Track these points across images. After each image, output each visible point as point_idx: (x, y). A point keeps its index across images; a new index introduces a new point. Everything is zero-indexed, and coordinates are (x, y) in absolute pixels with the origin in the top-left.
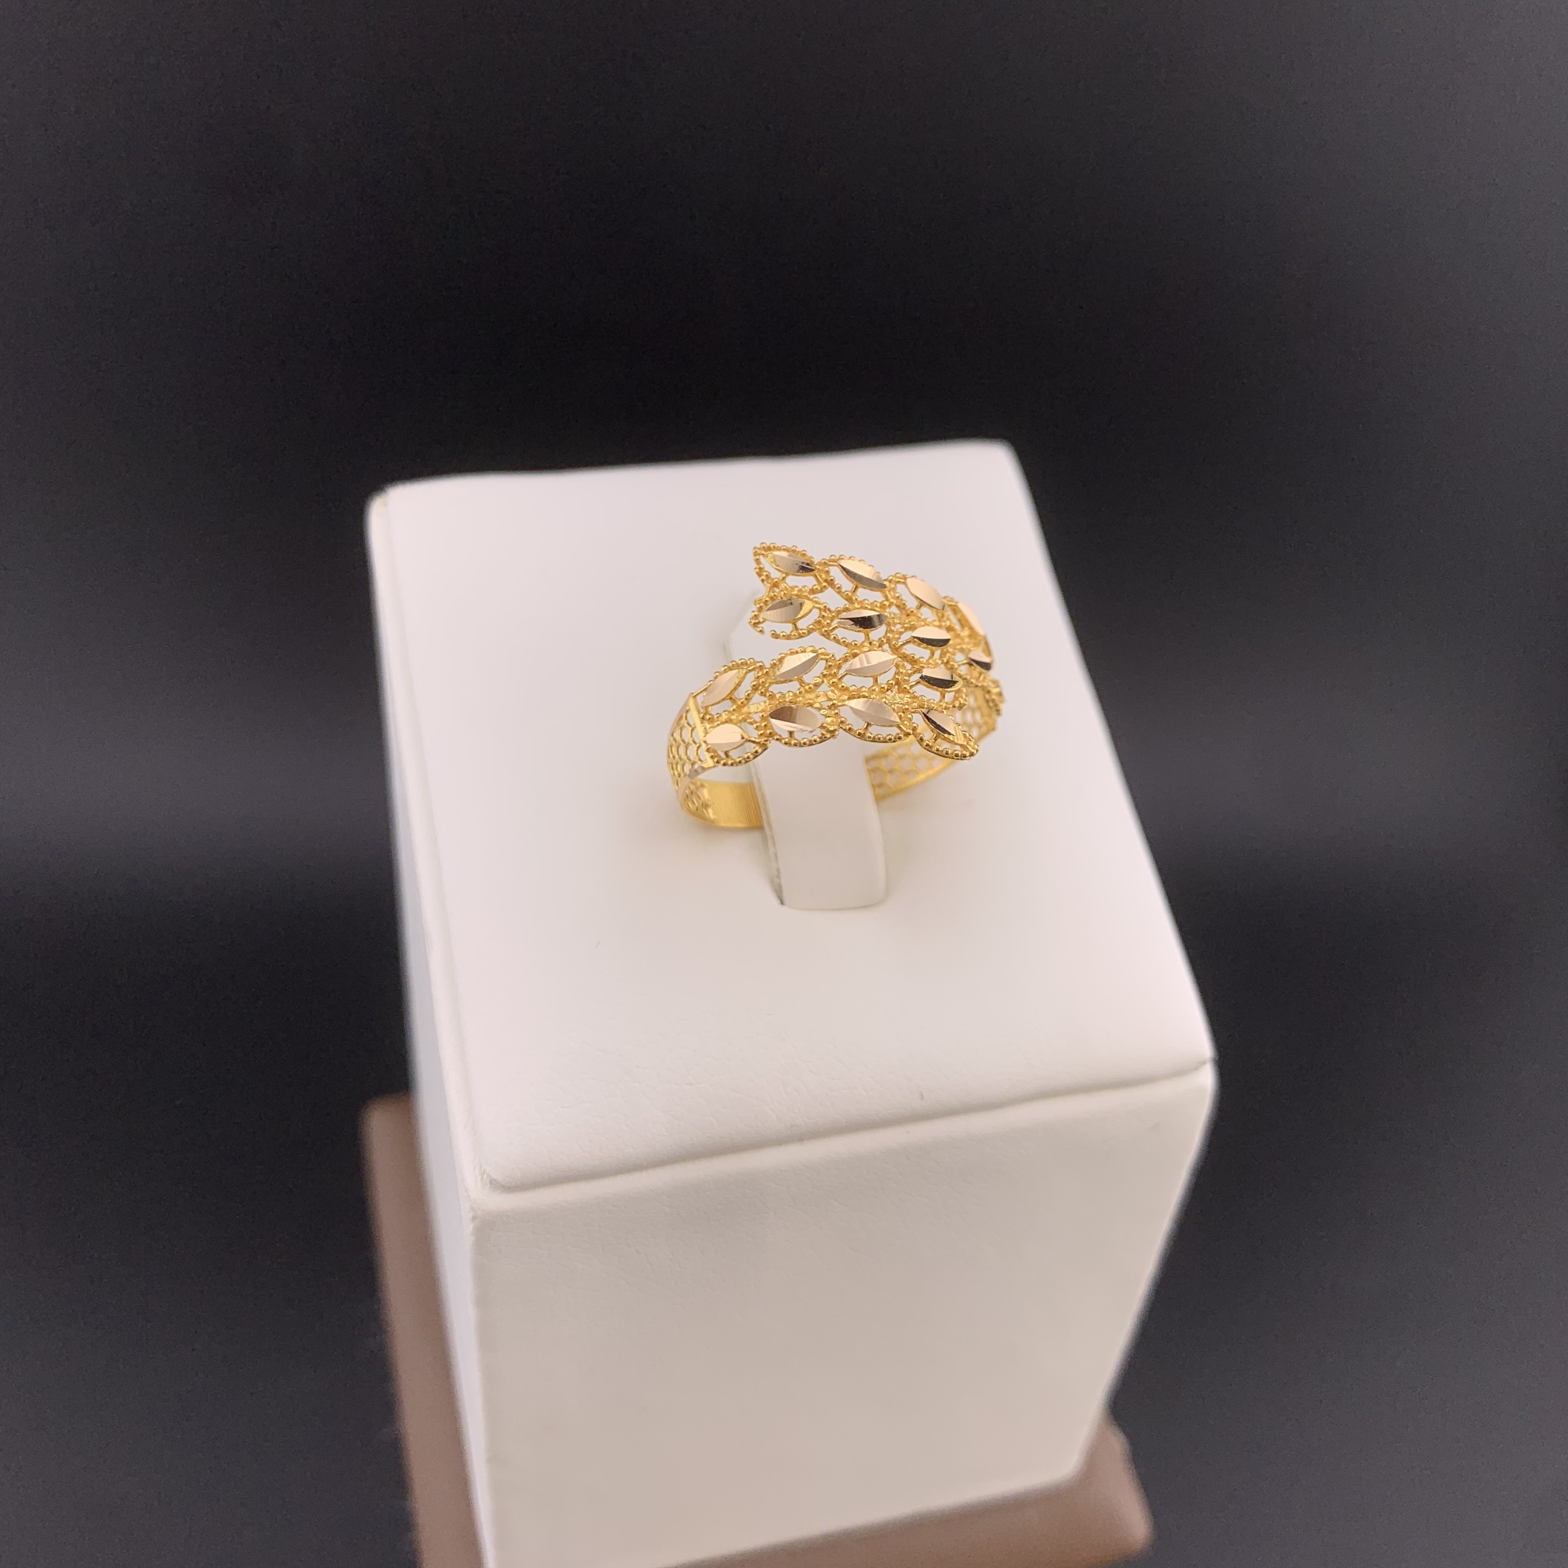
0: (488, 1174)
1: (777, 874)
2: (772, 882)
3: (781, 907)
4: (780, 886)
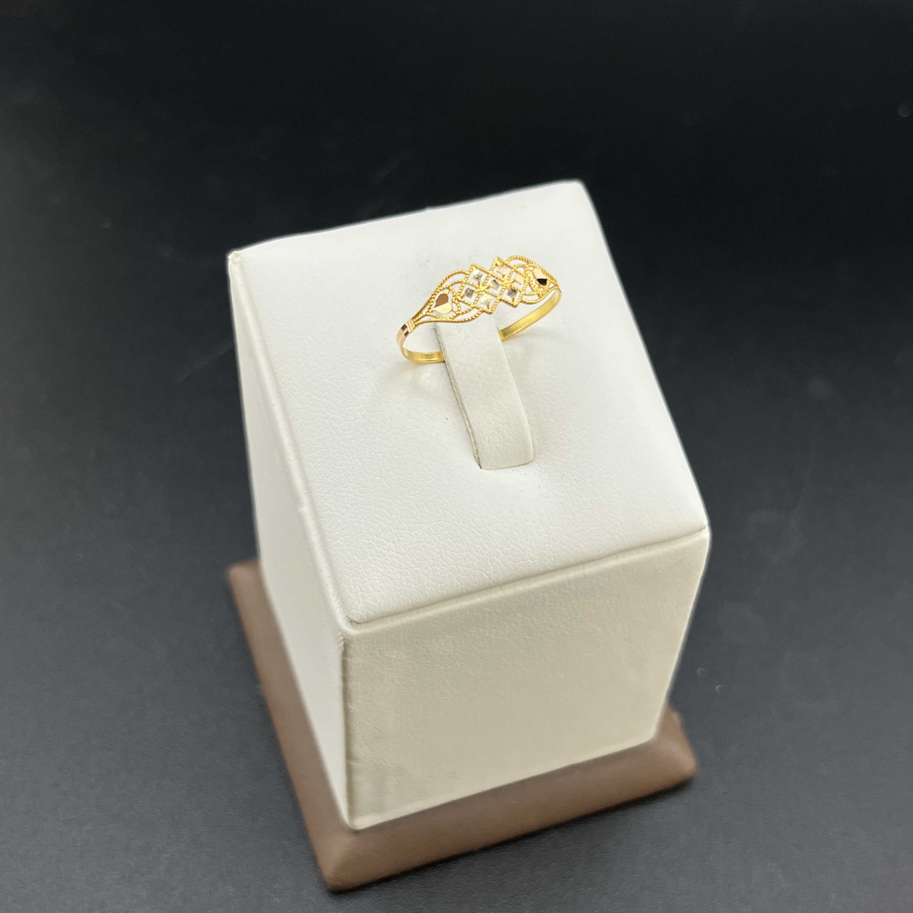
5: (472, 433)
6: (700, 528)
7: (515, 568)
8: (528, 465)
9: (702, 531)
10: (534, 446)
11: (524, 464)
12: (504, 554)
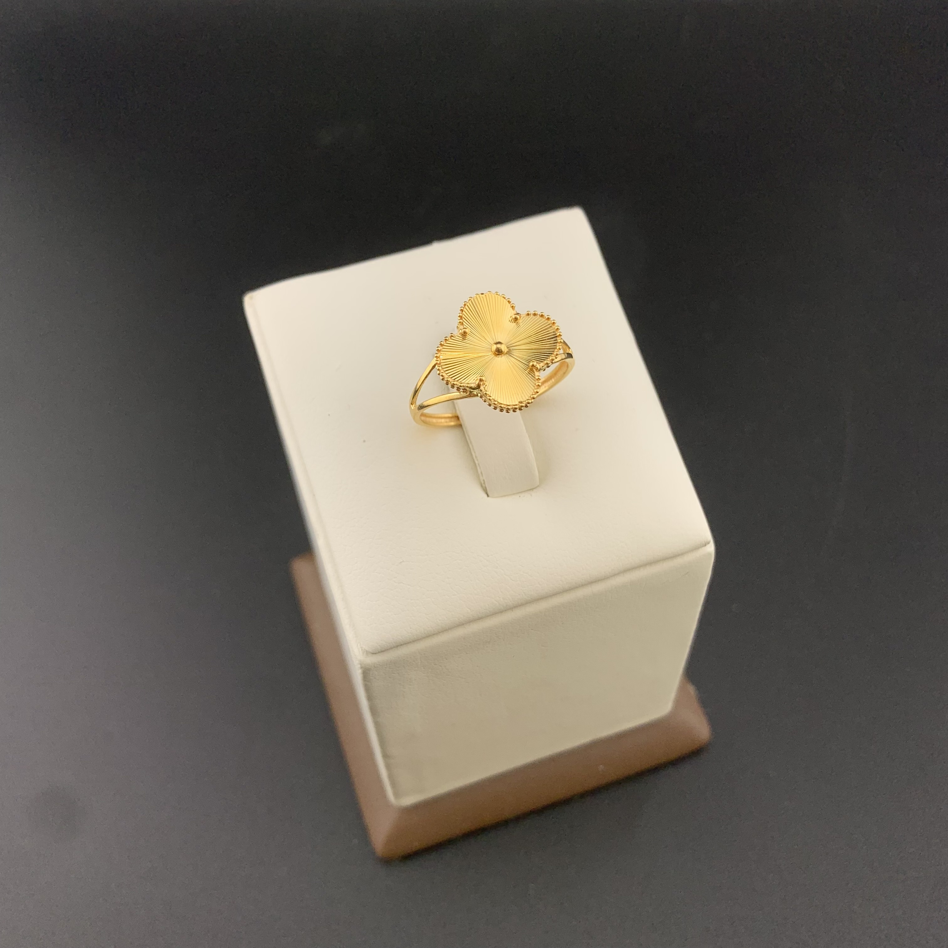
0: (364, 649)
1: (483, 482)
2: (482, 486)
3: (489, 498)
4: (486, 488)
5: (479, 464)
6: (704, 544)
7: (524, 593)
8: (535, 490)
9: (707, 546)
10: (539, 472)
11: (530, 490)
12: (513, 581)
